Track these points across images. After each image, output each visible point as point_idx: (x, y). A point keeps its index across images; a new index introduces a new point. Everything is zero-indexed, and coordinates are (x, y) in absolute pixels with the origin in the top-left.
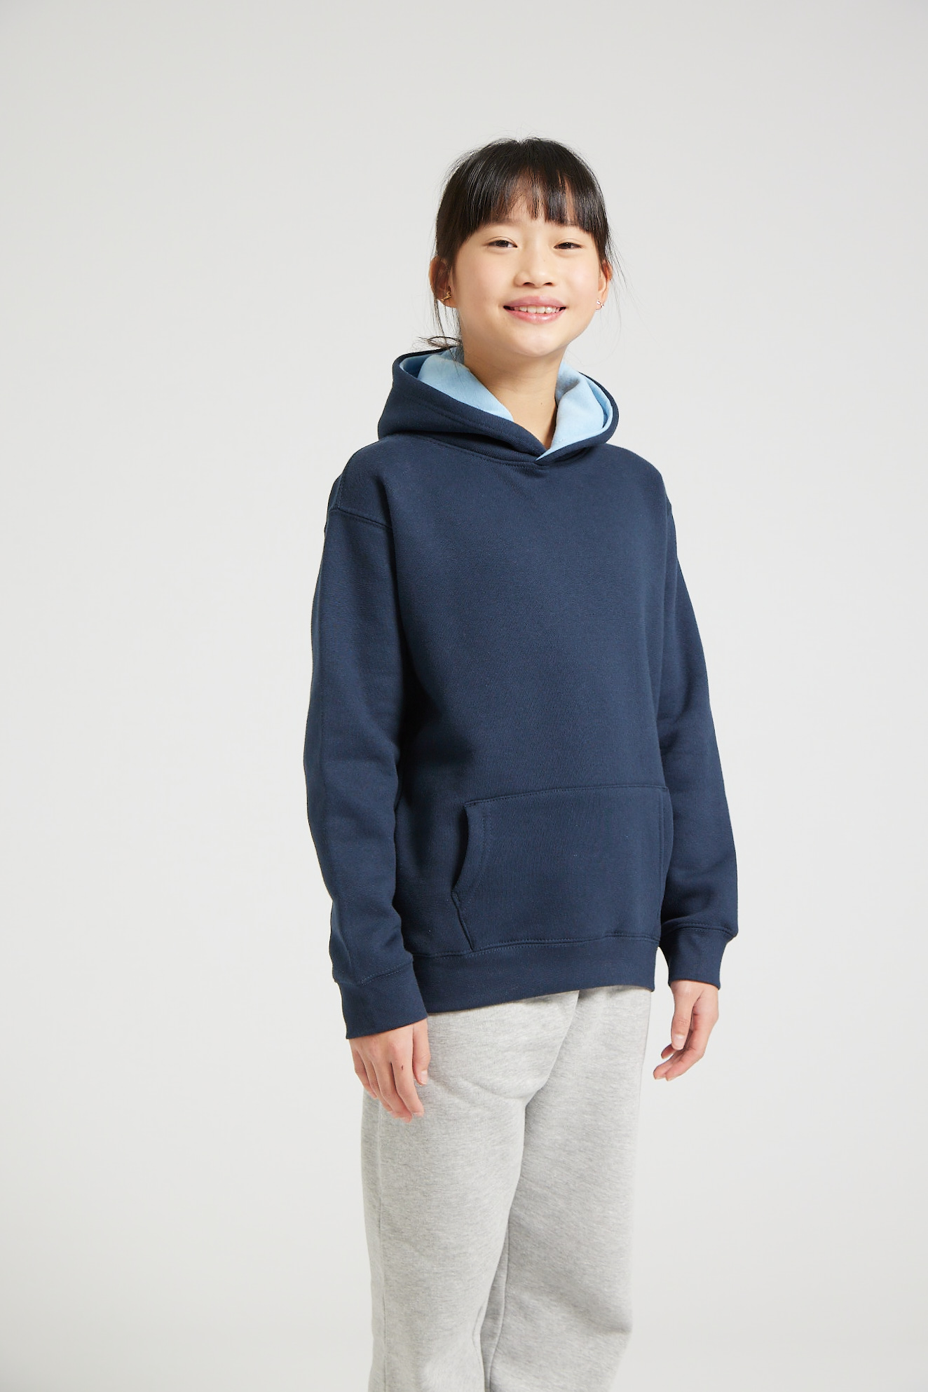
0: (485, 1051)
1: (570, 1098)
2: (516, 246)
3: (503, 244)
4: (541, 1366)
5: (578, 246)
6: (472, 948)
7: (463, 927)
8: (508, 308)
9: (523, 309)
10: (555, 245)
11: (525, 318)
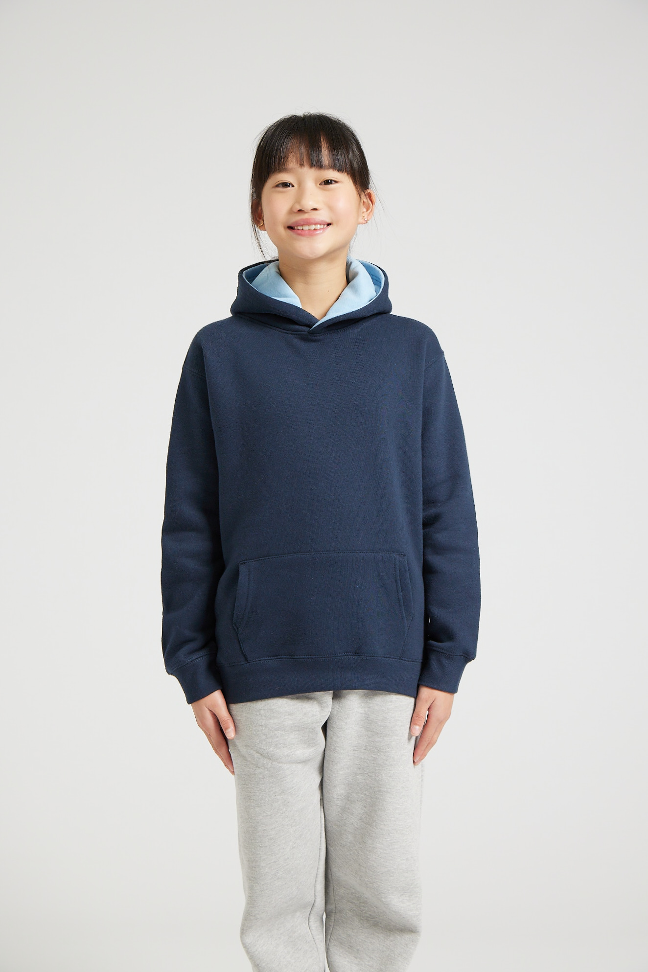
0: (261, 730)
1: (344, 765)
2: (293, 186)
3: (286, 185)
4: (358, 950)
5: (336, 182)
6: (247, 660)
7: (240, 646)
8: (291, 228)
9: (300, 228)
10: (320, 183)
11: (301, 234)
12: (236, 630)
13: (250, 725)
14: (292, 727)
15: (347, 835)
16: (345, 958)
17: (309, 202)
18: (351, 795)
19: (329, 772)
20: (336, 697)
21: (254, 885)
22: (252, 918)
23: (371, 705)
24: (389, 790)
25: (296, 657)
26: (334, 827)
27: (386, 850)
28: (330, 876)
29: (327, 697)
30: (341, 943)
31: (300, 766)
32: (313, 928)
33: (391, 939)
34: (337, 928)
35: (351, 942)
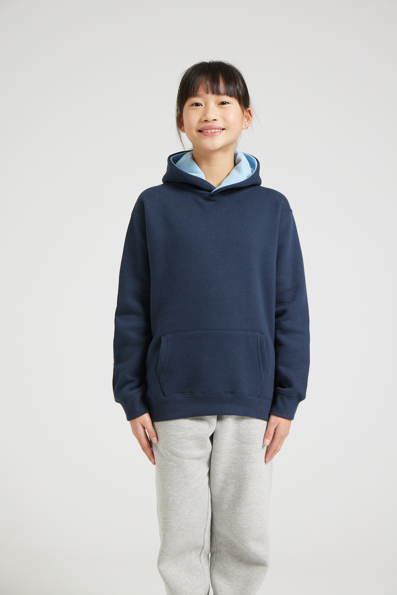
0: (172, 438)
3: (197, 105)
4: (230, 576)
5: (228, 103)
6: (164, 395)
7: (161, 386)
8: (200, 131)
9: (206, 131)
10: (218, 104)
11: (206, 135)
12: (159, 376)
13: (165, 435)
14: (191, 437)
15: (225, 505)
16: (222, 581)
17: (211, 116)
18: (227, 480)
19: (214, 465)
20: (219, 419)
21: (166, 533)
22: (164, 554)
23: (240, 425)
24: (250, 477)
25: (195, 394)
26: (217, 499)
27: (248, 514)
28: (213, 530)
29: (213, 419)
30: (219, 571)
31: (196, 461)
32: (203, 562)
33: (251, 569)
34: (217, 562)
35: (225, 571)
